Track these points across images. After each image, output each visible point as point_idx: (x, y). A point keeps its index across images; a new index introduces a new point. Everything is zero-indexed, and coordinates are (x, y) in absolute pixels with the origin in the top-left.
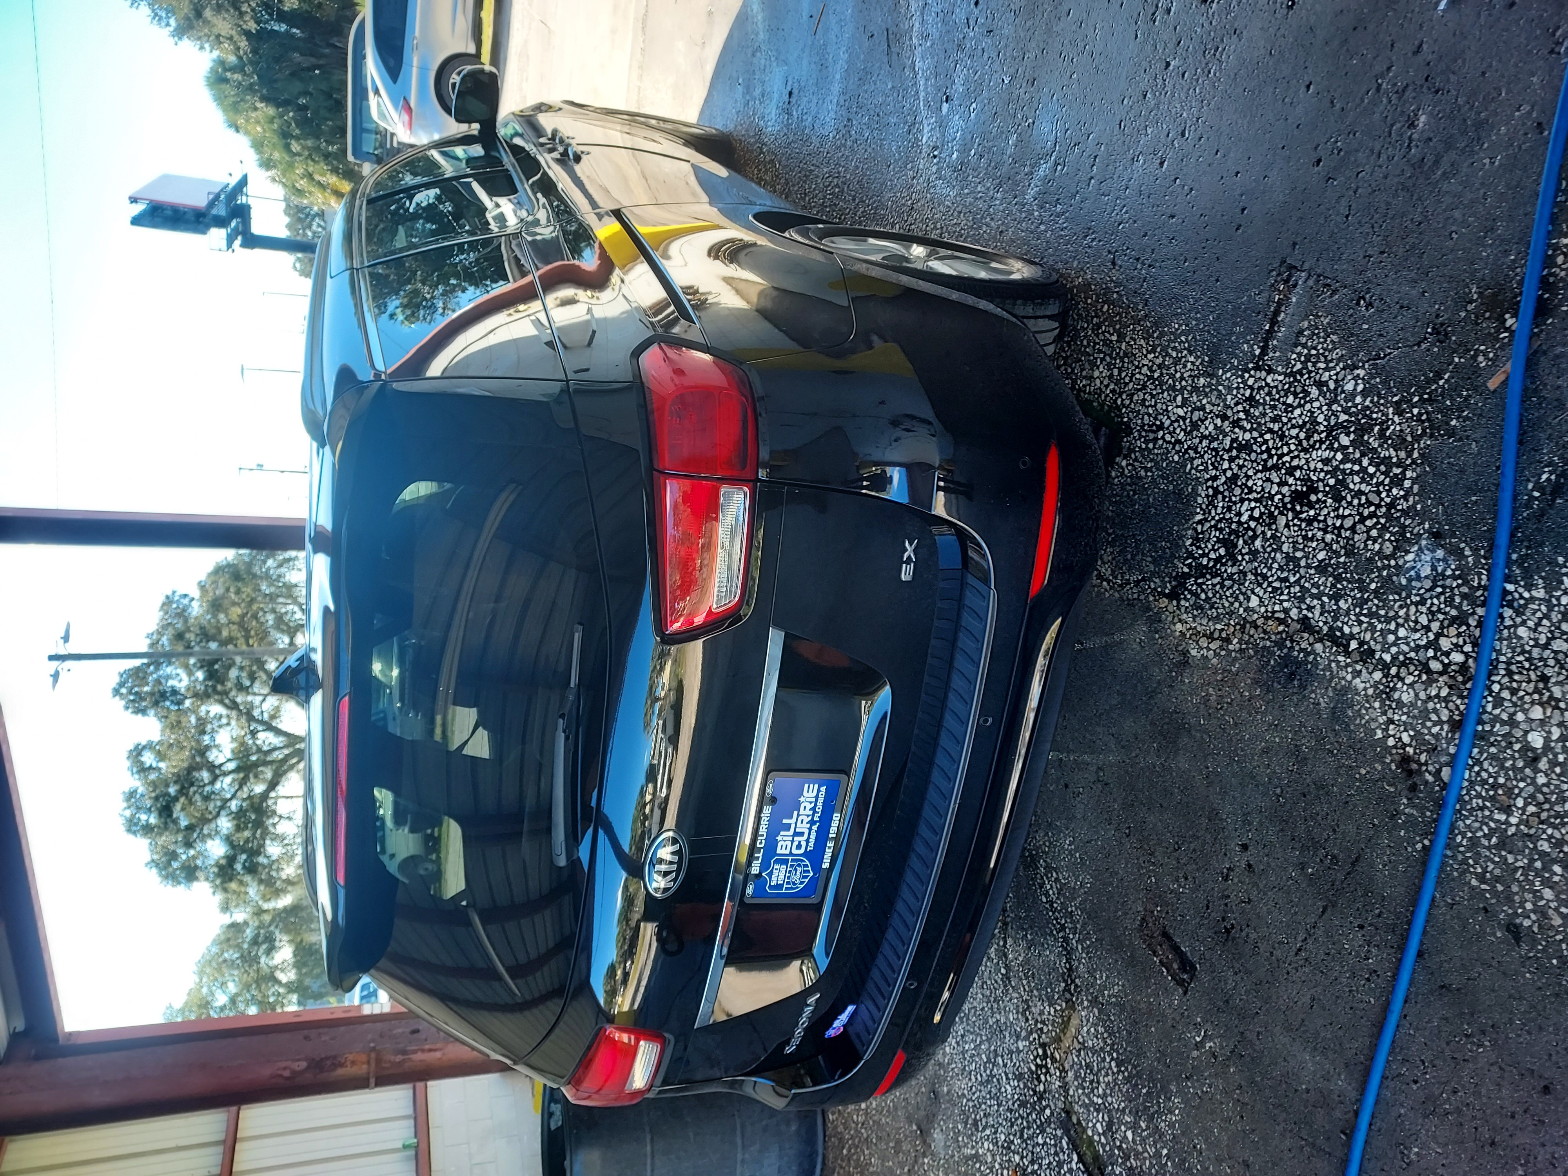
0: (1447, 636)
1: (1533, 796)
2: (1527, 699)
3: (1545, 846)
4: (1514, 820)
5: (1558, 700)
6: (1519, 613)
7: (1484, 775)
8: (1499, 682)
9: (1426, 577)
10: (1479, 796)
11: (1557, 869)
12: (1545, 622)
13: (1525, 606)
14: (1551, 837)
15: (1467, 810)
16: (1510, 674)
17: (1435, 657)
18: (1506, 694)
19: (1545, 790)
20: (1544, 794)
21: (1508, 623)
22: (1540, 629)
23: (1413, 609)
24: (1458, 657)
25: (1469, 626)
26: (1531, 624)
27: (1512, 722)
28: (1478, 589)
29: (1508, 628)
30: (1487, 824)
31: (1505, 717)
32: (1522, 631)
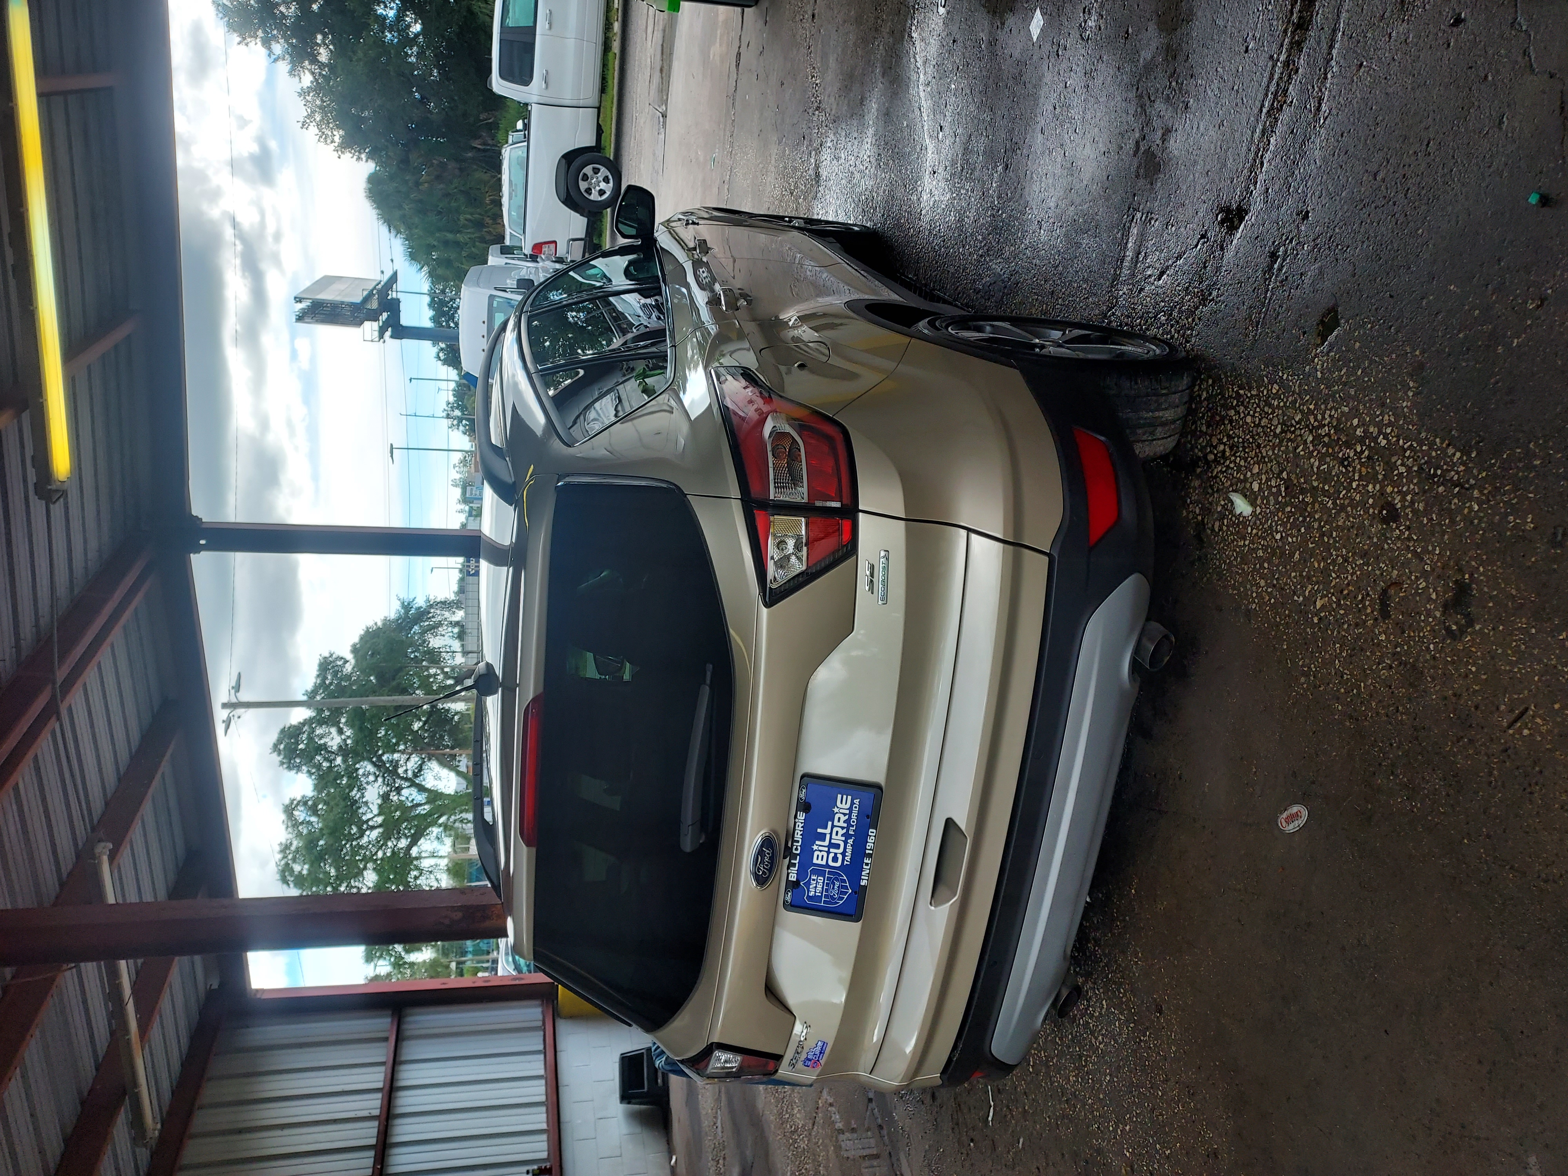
0: (1215, 435)
1: (1255, 523)
2: (1252, 462)
3: (1260, 553)
4: (1247, 543)
5: (1264, 457)
6: (1246, 408)
7: (1234, 519)
8: (1239, 456)
9: (1205, 399)
10: (1232, 534)
11: (1266, 565)
12: (1258, 410)
13: (1248, 402)
14: (1263, 546)
15: (1227, 546)
16: (1244, 448)
17: (1211, 452)
18: (1242, 463)
19: (1260, 517)
20: (1260, 520)
21: (1242, 415)
22: (1257, 415)
23: (1199, 423)
24: (1222, 447)
25: (1224, 424)
26: (1251, 412)
27: (1246, 480)
28: (1228, 399)
29: (1242, 419)
30: (1235, 550)
31: (1242, 477)
32: (1249, 419)
